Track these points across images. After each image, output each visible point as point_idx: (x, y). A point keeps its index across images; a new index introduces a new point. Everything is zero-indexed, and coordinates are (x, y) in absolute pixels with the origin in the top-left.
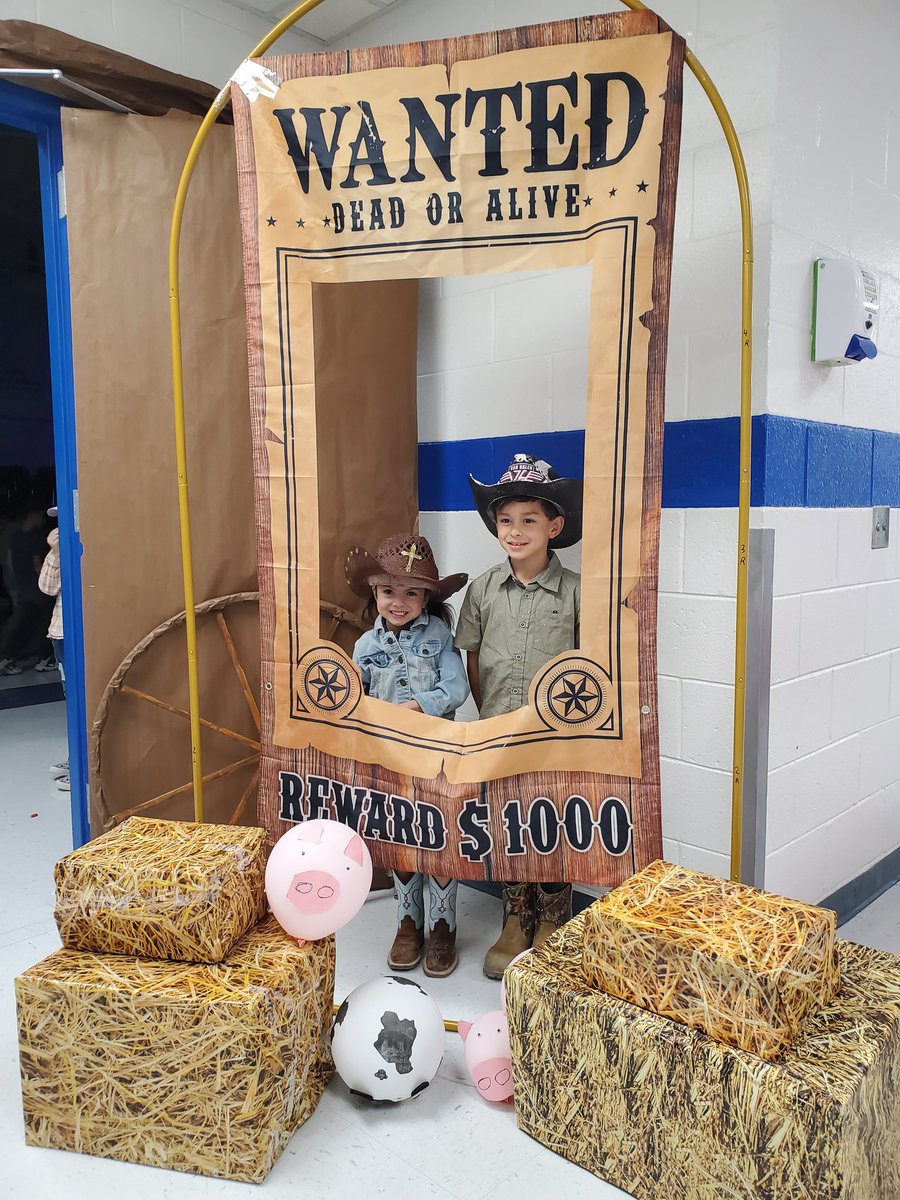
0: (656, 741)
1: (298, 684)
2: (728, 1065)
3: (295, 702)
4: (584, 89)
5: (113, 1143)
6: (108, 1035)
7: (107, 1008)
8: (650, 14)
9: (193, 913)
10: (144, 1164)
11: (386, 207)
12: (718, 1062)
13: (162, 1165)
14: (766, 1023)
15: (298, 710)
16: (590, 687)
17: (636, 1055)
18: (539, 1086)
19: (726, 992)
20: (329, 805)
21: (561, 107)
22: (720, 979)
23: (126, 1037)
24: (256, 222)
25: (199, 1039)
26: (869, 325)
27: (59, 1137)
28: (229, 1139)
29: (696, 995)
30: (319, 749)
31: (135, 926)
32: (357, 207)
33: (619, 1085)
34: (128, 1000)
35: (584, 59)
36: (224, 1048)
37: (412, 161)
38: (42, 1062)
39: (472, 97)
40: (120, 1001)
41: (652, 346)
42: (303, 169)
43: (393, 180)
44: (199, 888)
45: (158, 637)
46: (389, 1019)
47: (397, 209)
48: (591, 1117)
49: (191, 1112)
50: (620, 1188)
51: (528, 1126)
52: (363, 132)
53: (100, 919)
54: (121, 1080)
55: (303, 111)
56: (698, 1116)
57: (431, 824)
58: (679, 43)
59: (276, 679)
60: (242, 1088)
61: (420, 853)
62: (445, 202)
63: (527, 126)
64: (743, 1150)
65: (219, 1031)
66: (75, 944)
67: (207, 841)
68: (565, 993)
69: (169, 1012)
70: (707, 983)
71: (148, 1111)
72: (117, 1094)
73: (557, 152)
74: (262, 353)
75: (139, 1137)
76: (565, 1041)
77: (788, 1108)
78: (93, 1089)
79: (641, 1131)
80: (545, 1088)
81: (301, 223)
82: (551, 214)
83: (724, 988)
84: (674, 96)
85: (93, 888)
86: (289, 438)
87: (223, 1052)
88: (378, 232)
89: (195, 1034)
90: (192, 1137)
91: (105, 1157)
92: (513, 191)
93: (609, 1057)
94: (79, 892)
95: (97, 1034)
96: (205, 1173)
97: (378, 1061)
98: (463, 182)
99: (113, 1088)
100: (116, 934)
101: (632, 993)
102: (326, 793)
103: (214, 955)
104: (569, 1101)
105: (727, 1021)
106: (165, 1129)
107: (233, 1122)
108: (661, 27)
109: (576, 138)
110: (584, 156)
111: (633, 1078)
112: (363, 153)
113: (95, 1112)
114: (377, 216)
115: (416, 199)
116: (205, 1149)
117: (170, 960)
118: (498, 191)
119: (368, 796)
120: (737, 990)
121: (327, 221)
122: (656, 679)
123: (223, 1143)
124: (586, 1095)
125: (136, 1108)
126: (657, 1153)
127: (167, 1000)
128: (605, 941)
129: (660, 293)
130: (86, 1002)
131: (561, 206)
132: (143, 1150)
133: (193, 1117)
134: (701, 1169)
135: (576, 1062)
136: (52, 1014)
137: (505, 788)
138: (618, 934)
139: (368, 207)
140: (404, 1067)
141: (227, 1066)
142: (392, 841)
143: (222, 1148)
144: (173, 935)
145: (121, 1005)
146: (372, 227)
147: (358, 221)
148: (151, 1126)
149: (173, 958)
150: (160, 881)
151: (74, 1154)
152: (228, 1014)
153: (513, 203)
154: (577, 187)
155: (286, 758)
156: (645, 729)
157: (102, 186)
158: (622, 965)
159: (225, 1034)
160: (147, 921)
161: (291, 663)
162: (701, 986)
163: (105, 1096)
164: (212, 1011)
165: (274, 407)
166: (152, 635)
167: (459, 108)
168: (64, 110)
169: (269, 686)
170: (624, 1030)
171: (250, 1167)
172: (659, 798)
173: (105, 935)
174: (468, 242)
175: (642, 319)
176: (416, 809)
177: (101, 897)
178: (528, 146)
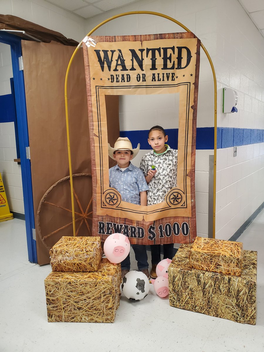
0: (195, 208)
1: (103, 199)
2: (230, 280)
3: (102, 203)
4: (176, 50)
5: (73, 318)
6: (72, 291)
7: (71, 285)
8: (192, 33)
9: (90, 259)
10: (82, 322)
11: (125, 77)
12: (227, 279)
13: (87, 322)
14: (238, 268)
15: (103, 206)
16: (179, 196)
17: (206, 282)
18: (178, 294)
19: (228, 263)
20: (112, 229)
21: (171, 54)
22: (227, 261)
23: (77, 291)
24: (90, 79)
25: (97, 290)
26: (236, 104)
27: (58, 319)
28: (105, 313)
29: (221, 265)
30: (109, 215)
31: (74, 264)
32: (118, 76)
33: (201, 289)
34: (77, 282)
35: (176, 43)
36: (103, 291)
37: (133, 65)
38: (53, 300)
39: (148, 50)
40: (75, 283)
41: (194, 113)
42: (102, 65)
43: (128, 70)
44: (91, 253)
45: (54, 187)
46: (138, 280)
47: (128, 77)
48: (192, 298)
49: (95, 308)
50: (200, 313)
51: (173, 305)
52: (119, 57)
53: (64, 263)
54: (75, 302)
55: (103, 51)
56: (222, 292)
57: (141, 232)
58: (199, 41)
59: (97, 198)
60: (108, 300)
61: (137, 239)
62: (141, 76)
63: (162, 58)
64: (233, 297)
65: (102, 287)
66: (56, 270)
67: (88, 241)
68: (186, 271)
69: (88, 284)
70: (223, 262)
71: (83, 309)
72: (74, 306)
73: (169, 65)
74: (92, 113)
75: (81, 315)
76: (185, 282)
77: (244, 286)
78: (68, 305)
79: (206, 299)
80: (179, 294)
81: (101, 79)
82: (168, 80)
83: (228, 262)
84: (198, 53)
85: (62, 255)
86: (100, 136)
87: (103, 292)
88: (123, 83)
89: (95, 289)
90: (95, 314)
91: (71, 322)
92: (158, 74)
93: (198, 283)
94: (58, 257)
95: (68, 292)
96: (99, 322)
97: (137, 290)
98: (146, 71)
99: (73, 304)
100: (68, 267)
101: (203, 268)
102: (111, 226)
103: (95, 269)
104: (186, 296)
105: (228, 270)
106: (88, 313)
107: (106, 309)
108: (195, 37)
109: (174, 61)
110: (176, 66)
111: (205, 287)
112: (119, 63)
113: (68, 311)
114: (123, 79)
115: (133, 75)
116: (99, 316)
117: (83, 272)
118: (155, 74)
119: (123, 226)
120: (231, 262)
121: (109, 79)
122: (195, 193)
123: (103, 314)
124: (191, 294)
125: (79, 309)
126: (210, 303)
127: (88, 281)
128: (196, 257)
129: (195, 101)
130: (65, 284)
131: (170, 78)
132: (82, 319)
133: (95, 309)
134: (222, 303)
135: (189, 286)
136: (55, 288)
137: (159, 222)
138: (200, 255)
139: (121, 76)
140: (143, 291)
141: (104, 296)
142: (130, 237)
143: (103, 315)
144: (85, 265)
145: (75, 284)
146: (122, 82)
147: (118, 80)
148: (84, 313)
149: (84, 271)
150: (81, 252)
151: (62, 323)
152: (104, 283)
153: (158, 77)
154: (174, 73)
155: (100, 218)
156: (192, 205)
157: (34, 62)
158: (201, 262)
159: (104, 288)
160: (78, 262)
161: (101, 194)
162: (222, 263)
163: (71, 307)
164: (100, 283)
165: (96, 128)
166: (52, 187)
167: (145, 53)
168: (22, 40)
169: (95, 200)
170: (203, 277)
171: (111, 319)
172: (196, 221)
173: (65, 267)
174: (147, 86)
175: (191, 107)
176: (137, 229)
177: (64, 257)
178: (163, 63)
